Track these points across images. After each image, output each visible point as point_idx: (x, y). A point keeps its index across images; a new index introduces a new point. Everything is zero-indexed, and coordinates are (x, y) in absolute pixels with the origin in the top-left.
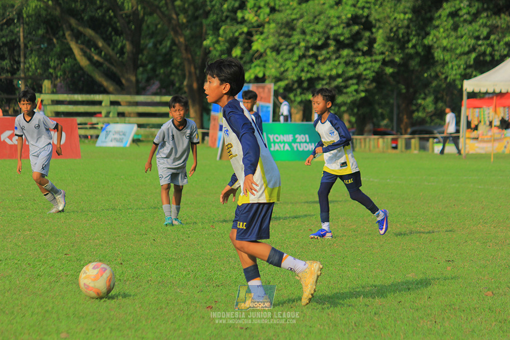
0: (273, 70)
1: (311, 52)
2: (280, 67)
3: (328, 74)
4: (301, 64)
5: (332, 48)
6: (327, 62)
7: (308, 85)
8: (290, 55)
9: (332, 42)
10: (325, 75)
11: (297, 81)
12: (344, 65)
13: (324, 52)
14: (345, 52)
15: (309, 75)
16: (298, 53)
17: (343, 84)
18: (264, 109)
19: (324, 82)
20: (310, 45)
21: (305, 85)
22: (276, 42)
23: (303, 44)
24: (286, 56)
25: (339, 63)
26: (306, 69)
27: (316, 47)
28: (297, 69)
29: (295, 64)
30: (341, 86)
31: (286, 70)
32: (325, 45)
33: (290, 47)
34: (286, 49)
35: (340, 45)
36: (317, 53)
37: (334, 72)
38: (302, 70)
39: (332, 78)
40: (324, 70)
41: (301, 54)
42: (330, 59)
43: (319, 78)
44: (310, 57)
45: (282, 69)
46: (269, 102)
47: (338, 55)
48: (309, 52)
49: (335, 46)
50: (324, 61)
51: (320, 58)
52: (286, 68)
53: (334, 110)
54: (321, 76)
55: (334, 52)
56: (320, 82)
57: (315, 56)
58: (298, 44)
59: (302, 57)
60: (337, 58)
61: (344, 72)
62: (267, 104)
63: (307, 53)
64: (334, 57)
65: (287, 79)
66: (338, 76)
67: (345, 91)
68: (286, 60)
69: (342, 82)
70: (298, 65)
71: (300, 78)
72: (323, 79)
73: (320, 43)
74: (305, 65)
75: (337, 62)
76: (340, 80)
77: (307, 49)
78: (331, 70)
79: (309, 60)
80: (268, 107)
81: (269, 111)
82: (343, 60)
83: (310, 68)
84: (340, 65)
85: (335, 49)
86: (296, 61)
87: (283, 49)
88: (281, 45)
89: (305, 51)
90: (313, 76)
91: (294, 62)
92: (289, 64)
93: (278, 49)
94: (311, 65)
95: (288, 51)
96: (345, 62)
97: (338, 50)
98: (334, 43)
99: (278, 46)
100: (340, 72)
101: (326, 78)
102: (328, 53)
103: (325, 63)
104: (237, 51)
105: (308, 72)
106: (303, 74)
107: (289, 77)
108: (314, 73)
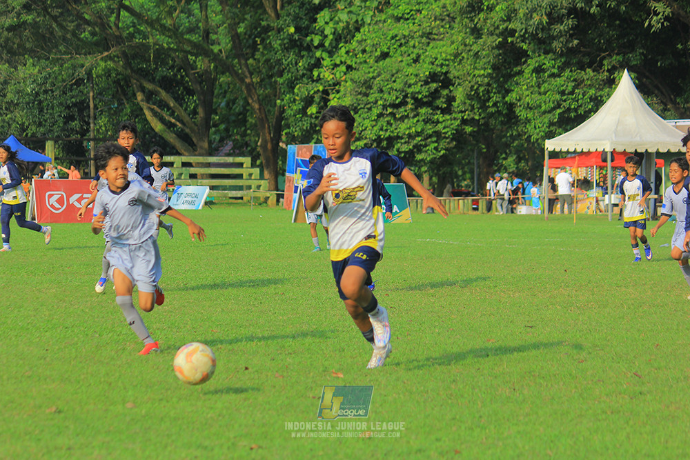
1: (390, 110)
3: (407, 133)
4: (379, 124)
5: (410, 106)
6: (406, 121)
7: (387, 144)
8: (369, 114)
9: (409, 100)
10: (404, 134)
11: (375, 140)
12: (422, 123)
13: (402, 109)
14: (423, 111)
15: (388, 134)
16: (375, 111)
17: (423, 143)
19: (403, 141)
20: (388, 104)
22: (355, 101)
23: (380, 102)
25: (418, 121)
26: (385, 128)
27: (394, 106)
28: (375, 128)
29: (374, 123)
30: (421, 145)
31: (366, 129)
32: (403, 103)
33: (369, 106)
34: (364, 108)
35: (419, 103)
36: (395, 111)
37: (413, 130)
38: (382, 129)
39: (410, 136)
40: (403, 128)
41: (379, 112)
42: (407, 117)
43: (398, 137)
44: (387, 115)
47: (415, 113)
48: (387, 110)
49: (413, 104)
50: (402, 119)
51: (397, 116)
52: (363, 128)
54: (400, 135)
55: (412, 110)
56: (399, 140)
57: (393, 114)
58: (376, 102)
59: (380, 115)
60: (415, 116)
61: (423, 130)
63: (385, 112)
64: (412, 115)
65: (366, 138)
66: (418, 134)
67: (424, 149)
68: (364, 119)
69: (421, 140)
70: (375, 125)
71: (380, 136)
72: (402, 138)
73: (397, 102)
74: (385, 124)
75: (416, 119)
76: (420, 139)
77: (385, 107)
78: (410, 128)
79: (387, 119)
82: (421, 119)
83: (389, 127)
84: (419, 123)
85: (413, 107)
86: (375, 120)
87: (361, 108)
88: (359, 105)
89: (383, 110)
90: (392, 135)
91: (372, 121)
92: (367, 123)
93: (356, 108)
94: (389, 123)
95: (366, 110)
96: (424, 120)
97: (416, 108)
98: (412, 101)
99: (355, 105)
100: (419, 131)
101: (406, 137)
102: (406, 111)
103: (403, 121)
104: (313, 110)
105: (386, 130)
106: (381, 133)
107: (368, 137)
108: (392, 132)
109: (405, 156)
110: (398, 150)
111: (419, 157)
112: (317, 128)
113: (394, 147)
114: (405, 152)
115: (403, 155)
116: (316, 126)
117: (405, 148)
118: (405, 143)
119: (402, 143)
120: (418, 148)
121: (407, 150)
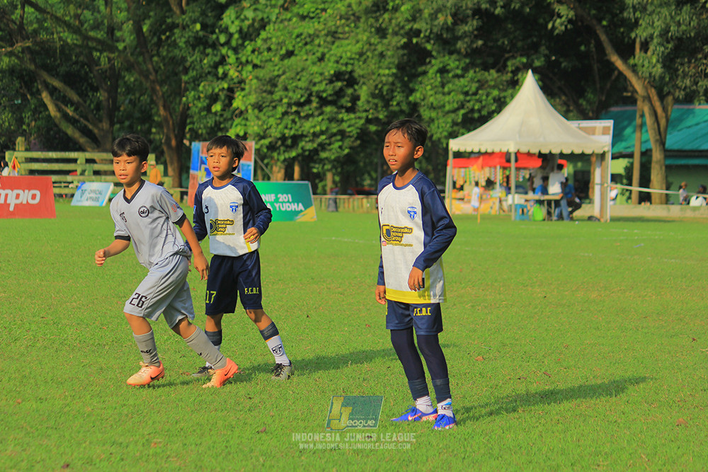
0: (256, 128)
1: (294, 109)
2: (262, 125)
3: (312, 131)
4: (284, 122)
5: (314, 105)
6: (311, 119)
7: (292, 142)
8: (273, 112)
9: (313, 98)
10: (309, 132)
11: (279, 139)
12: (327, 122)
13: (307, 108)
14: (328, 109)
15: (292, 133)
16: (280, 110)
17: (327, 141)
18: (245, 168)
19: (307, 139)
20: (293, 101)
21: (289, 142)
22: (260, 99)
23: (285, 101)
24: (270, 114)
25: (323, 120)
26: (289, 126)
27: (299, 104)
28: (280, 127)
29: (279, 121)
30: (325, 144)
31: (270, 127)
32: (308, 101)
33: (274, 104)
34: (268, 106)
35: (324, 102)
36: (300, 109)
37: (318, 129)
38: (286, 127)
39: (315, 135)
40: (308, 126)
41: (283, 110)
42: (312, 115)
43: (302, 136)
44: (292, 114)
45: (265, 127)
46: (250, 160)
47: (320, 111)
48: (291, 108)
49: (317, 103)
50: (307, 117)
51: (302, 114)
52: (269, 125)
53: (318, 168)
54: (305, 133)
55: (317, 108)
56: (304, 139)
57: (297, 113)
58: (281, 100)
59: (285, 114)
60: (320, 115)
61: (327, 129)
62: (248, 163)
63: (289, 110)
64: (316, 113)
65: (270, 136)
66: (322, 133)
67: (329, 147)
68: (269, 117)
69: (326, 139)
70: (280, 124)
71: (284, 135)
72: (306, 136)
73: (302, 100)
74: (290, 122)
75: (320, 118)
76: (323, 137)
77: (289, 105)
78: (315, 126)
79: (292, 117)
80: (248, 166)
81: (250, 170)
82: (326, 117)
83: (293, 125)
84: (324, 122)
85: (318, 105)
86: (280, 118)
87: (266, 106)
88: (264, 102)
89: (288, 107)
90: (296, 133)
91: (277, 119)
92: (272, 121)
93: (261, 106)
94: (294, 121)
95: (271, 108)
96: (328, 119)
97: (321, 107)
98: (317, 100)
99: (260, 103)
100: (324, 128)
101: (310, 135)
102: (310, 109)
103: (308, 120)
104: (217, 107)
105: (291, 129)
106: (286, 131)
107: (273, 135)
108: (297, 130)
109: (309, 154)
110: (302, 148)
111: (323, 155)
112: (222, 126)
113: (298, 145)
114: (310, 151)
115: (307, 153)
116: (220, 123)
117: (310, 146)
118: (310, 141)
119: (306, 142)
120: (323, 147)
121: (311, 148)
